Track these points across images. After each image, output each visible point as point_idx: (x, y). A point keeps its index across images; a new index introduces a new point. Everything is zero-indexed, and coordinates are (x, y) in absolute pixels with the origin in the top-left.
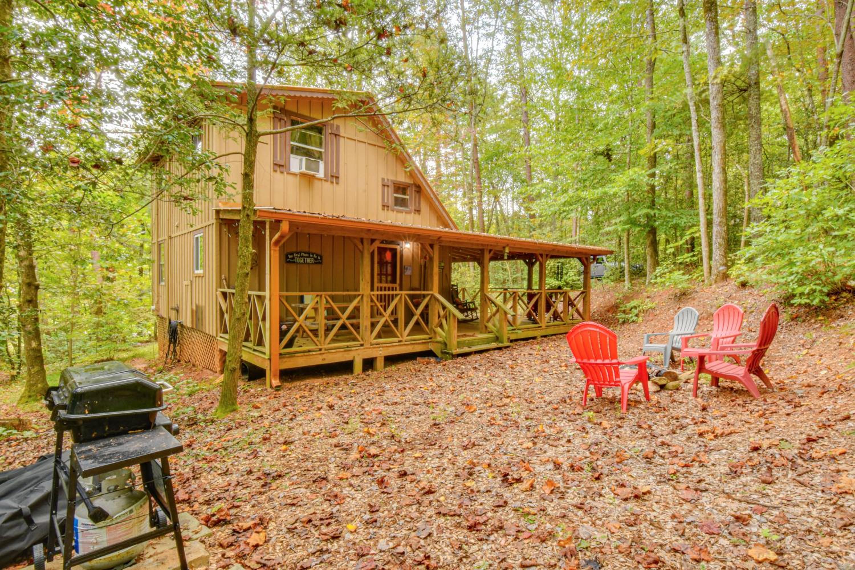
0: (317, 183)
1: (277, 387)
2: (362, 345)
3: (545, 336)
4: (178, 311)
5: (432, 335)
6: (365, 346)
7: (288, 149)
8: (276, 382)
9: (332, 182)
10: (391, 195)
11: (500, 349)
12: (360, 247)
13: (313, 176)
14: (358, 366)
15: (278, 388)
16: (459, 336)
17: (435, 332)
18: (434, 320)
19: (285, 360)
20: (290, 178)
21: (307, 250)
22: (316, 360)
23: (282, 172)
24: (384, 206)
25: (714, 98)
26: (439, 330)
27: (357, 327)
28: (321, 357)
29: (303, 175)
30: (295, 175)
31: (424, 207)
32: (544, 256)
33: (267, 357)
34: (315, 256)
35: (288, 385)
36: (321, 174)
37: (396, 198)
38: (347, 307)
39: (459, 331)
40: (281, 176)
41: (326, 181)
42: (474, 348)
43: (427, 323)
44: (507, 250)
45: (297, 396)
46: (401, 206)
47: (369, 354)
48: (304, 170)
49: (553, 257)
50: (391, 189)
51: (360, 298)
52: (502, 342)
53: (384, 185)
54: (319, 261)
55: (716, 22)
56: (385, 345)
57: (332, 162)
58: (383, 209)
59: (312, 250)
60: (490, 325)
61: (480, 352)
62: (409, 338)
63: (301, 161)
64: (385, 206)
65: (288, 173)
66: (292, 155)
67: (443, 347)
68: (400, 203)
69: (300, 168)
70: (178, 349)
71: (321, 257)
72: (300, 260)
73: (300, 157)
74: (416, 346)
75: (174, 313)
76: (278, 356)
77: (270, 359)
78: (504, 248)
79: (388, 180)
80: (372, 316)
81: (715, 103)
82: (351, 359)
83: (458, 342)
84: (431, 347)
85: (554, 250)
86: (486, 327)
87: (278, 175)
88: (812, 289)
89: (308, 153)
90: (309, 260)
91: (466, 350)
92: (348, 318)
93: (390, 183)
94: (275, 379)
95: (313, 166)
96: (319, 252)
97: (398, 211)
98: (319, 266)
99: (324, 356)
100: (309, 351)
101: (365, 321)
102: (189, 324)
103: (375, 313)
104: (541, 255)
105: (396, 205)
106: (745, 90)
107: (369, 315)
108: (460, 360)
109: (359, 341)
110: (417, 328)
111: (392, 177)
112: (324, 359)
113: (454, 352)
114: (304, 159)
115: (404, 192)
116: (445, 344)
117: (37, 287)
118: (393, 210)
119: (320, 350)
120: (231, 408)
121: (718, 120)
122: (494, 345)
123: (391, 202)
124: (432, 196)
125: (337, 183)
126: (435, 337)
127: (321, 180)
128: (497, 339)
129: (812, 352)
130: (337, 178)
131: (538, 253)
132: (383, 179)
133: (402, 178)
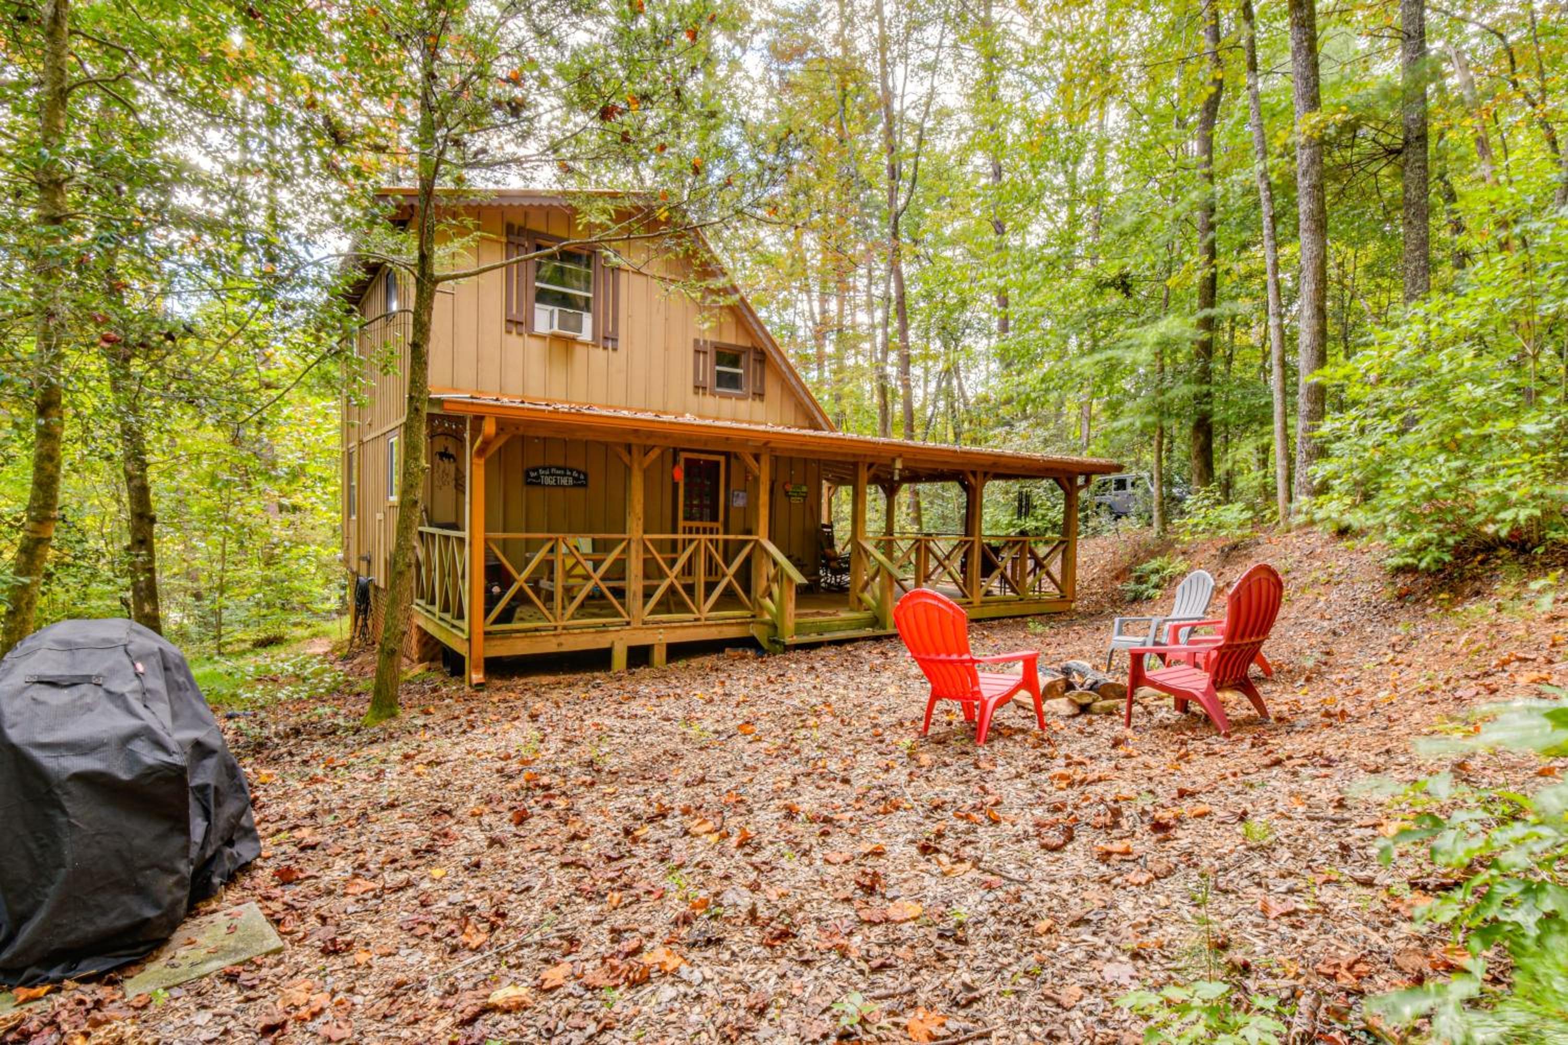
0: (579, 351)
1: (478, 685)
2: (628, 623)
3: (977, 621)
4: (369, 562)
5: (757, 611)
6: (633, 625)
7: (532, 294)
8: (477, 677)
9: (605, 348)
10: (710, 369)
11: (877, 639)
12: (626, 459)
13: (573, 340)
14: (620, 659)
15: (480, 687)
16: (797, 615)
17: (761, 607)
18: (760, 584)
19: (493, 643)
20: (534, 344)
21: (561, 463)
22: (548, 645)
23: (520, 334)
24: (696, 387)
25: (1304, 175)
26: (768, 602)
27: (619, 593)
28: (555, 641)
29: (555, 337)
30: (542, 337)
31: (772, 389)
32: (980, 476)
33: (465, 637)
34: (575, 474)
35: (498, 683)
36: (586, 335)
37: (719, 373)
38: (604, 560)
39: (798, 605)
40: (519, 340)
41: (596, 346)
42: (827, 637)
43: (747, 591)
44: (899, 465)
45: (495, 699)
46: (728, 387)
47: (641, 638)
48: (556, 329)
49: (997, 476)
50: (710, 358)
51: (624, 544)
52: (884, 628)
53: (697, 352)
54: (581, 482)
55: (1312, 27)
56: (669, 626)
57: (606, 314)
58: (696, 393)
59: (572, 463)
60: (867, 596)
61: (839, 643)
62: (714, 614)
63: (552, 313)
64: (699, 388)
65: (531, 335)
66: (537, 305)
67: (771, 631)
68: (728, 381)
69: (551, 327)
70: (370, 622)
71: (586, 475)
72: (548, 481)
73: (550, 308)
74: (725, 629)
75: (364, 564)
76: (482, 636)
77: (469, 640)
78: (894, 460)
79: (705, 342)
80: (646, 576)
81: (1306, 183)
82: (607, 646)
83: (797, 624)
84: (754, 631)
85: (995, 464)
86: (860, 601)
87: (514, 337)
88: (1424, 541)
89: (564, 301)
90: (564, 481)
91: (814, 637)
92: (603, 579)
93: (709, 348)
94: (477, 672)
95: (572, 323)
96: (582, 468)
97: (723, 396)
98: (581, 491)
99: (562, 639)
100: (536, 630)
101: (635, 584)
102: (382, 585)
103: (651, 571)
104: (974, 474)
105: (719, 385)
106: (1399, 152)
107: (641, 574)
108: (799, 654)
109: (621, 616)
110: (729, 599)
111: (711, 337)
112: (560, 645)
113: (788, 640)
114: (556, 310)
115: (735, 362)
116: (774, 627)
117: (153, 520)
118: (713, 394)
119: (556, 628)
120: (387, 712)
121: (1311, 217)
122: (868, 632)
123: (710, 380)
124: (784, 368)
125: (615, 349)
126: (761, 615)
127: (586, 344)
128: (876, 622)
129: (1400, 658)
130: (615, 340)
131: (966, 468)
132: (696, 341)
133: (731, 338)
